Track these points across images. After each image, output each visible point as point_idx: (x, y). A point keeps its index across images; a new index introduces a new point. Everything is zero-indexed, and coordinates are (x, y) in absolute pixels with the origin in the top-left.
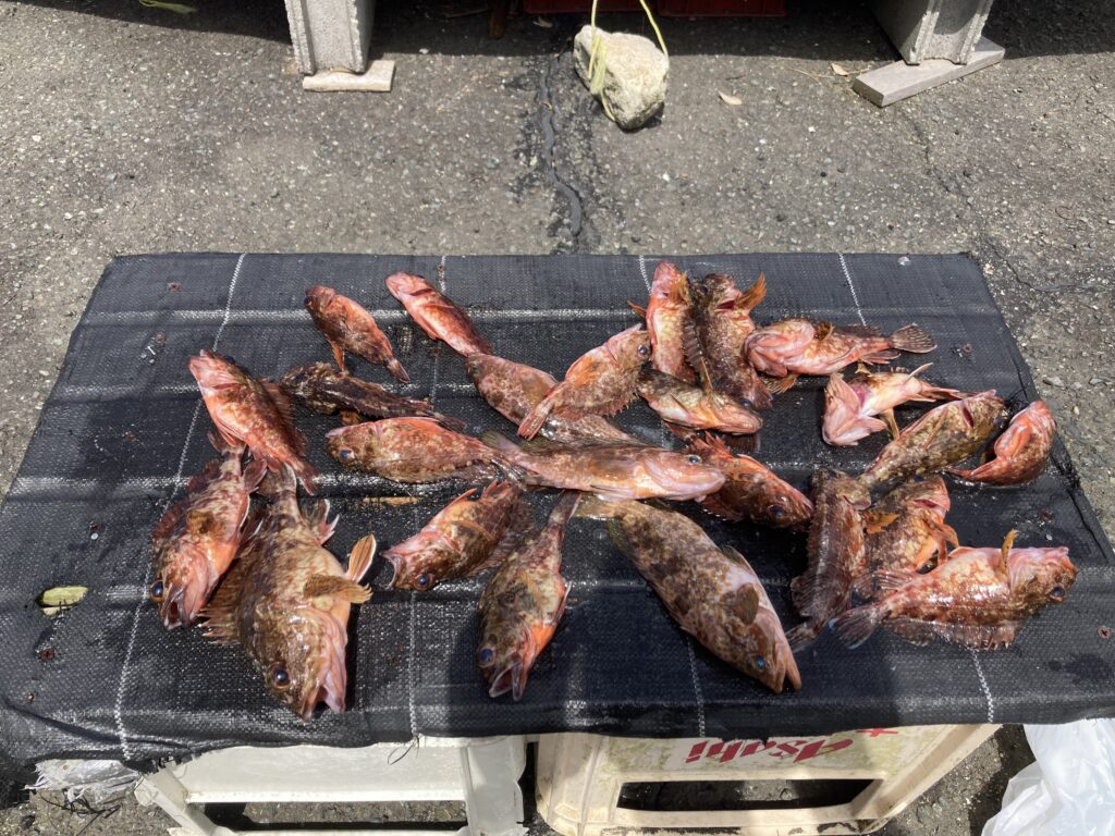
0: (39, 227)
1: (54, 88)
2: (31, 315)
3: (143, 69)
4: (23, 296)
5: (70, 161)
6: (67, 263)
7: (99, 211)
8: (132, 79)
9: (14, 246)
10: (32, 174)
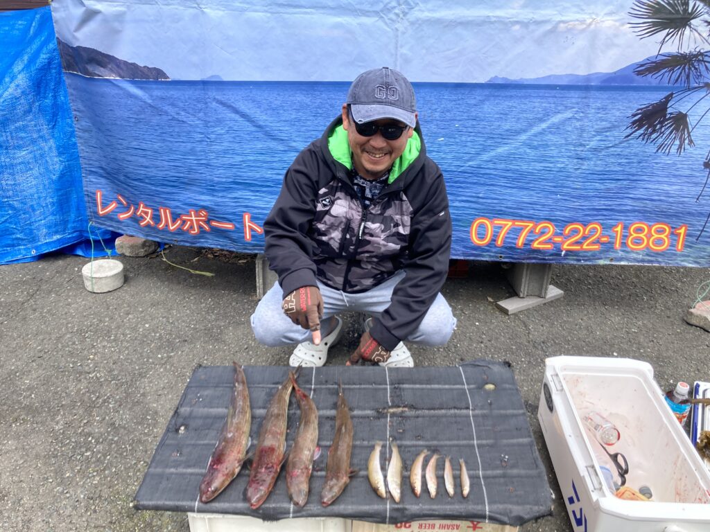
0: (148, 361)
1: (154, 306)
2: (144, 395)
3: (192, 298)
4: (141, 388)
5: (160, 335)
6: (158, 375)
7: (172, 354)
8: (187, 302)
9: (137, 368)
10: (145, 340)
